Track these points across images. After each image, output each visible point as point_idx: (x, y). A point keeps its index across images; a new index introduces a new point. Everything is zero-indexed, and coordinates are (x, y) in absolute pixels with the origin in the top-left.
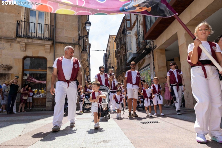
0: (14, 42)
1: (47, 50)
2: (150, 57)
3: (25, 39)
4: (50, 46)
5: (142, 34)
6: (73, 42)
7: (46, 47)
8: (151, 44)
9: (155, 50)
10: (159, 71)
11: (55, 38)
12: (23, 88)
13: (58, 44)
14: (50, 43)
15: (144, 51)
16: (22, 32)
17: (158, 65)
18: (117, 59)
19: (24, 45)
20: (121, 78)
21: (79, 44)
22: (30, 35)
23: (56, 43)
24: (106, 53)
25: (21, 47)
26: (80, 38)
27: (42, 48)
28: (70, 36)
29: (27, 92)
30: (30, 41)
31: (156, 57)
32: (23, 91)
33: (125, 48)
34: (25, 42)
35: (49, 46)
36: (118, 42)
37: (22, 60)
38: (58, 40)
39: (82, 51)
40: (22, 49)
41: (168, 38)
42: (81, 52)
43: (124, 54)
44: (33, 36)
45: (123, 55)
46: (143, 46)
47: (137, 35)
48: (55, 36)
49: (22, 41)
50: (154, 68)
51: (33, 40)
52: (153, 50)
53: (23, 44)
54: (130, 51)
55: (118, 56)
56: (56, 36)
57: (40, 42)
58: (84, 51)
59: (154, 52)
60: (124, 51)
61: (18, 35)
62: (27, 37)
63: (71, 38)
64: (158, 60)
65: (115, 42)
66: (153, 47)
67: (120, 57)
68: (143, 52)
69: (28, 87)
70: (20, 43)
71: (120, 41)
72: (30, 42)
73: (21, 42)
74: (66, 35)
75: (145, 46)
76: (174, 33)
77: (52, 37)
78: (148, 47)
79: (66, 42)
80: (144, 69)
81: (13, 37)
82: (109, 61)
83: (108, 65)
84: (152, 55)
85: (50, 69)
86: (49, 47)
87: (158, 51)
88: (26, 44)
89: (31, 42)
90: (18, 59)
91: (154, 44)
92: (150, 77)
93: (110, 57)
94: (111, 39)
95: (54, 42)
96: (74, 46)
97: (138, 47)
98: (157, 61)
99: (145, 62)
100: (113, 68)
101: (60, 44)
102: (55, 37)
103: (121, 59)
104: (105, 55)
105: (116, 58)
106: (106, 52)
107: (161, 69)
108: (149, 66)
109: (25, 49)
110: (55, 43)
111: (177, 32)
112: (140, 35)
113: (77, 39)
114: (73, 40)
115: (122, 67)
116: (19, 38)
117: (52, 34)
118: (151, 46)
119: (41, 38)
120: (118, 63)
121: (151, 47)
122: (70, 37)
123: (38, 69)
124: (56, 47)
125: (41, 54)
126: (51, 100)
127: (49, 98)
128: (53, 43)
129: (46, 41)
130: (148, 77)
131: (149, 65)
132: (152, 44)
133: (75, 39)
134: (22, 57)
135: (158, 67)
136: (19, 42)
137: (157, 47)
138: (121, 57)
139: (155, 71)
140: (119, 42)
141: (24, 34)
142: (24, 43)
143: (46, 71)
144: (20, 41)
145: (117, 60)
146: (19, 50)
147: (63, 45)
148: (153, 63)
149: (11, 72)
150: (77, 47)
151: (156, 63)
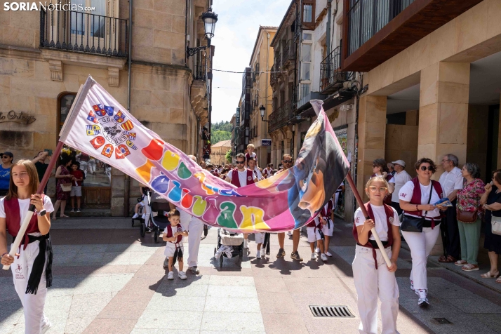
0: (37, 59)
1: (112, 81)
2: (350, 110)
3: (62, 54)
4: (120, 71)
5: (338, 51)
6: (172, 62)
7: (110, 73)
8: (356, 79)
9: (364, 98)
10: (367, 147)
11: (132, 51)
12: (60, 168)
13: (137, 66)
14: (119, 63)
15: (338, 95)
16: (53, 35)
17: (367, 133)
18: (275, 88)
19: (60, 68)
20: (280, 135)
21: (186, 68)
22: (73, 43)
23: (134, 62)
24: (249, 67)
25: (51, 70)
26: (189, 51)
27: (102, 75)
28: (166, 47)
29: (68, 175)
30: (73, 58)
31: (364, 114)
32: (61, 174)
33: (295, 69)
34: (62, 59)
35: (118, 70)
36: (279, 47)
37: (56, 101)
38: (138, 55)
39: (193, 82)
40: (55, 75)
41: (398, 78)
42: (191, 83)
43: (291, 81)
44: (79, 46)
45: (290, 84)
46: (338, 81)
47: (326, 43)
48: (132, 46)
49: (54, 58)
50: (357, 138)
51: (81, 56)
52: (360, 94)
53: (58, 66)
54: (306, 81)
55: (277, 83)
56: (134, 44)
57: (96, 61)
58: (197, 81)
59: (360, 100)
60: (293, 75)
61: (44, 44)
62: (65, 47)
63: (169, 50)
64: (367, 122)
65: (271, 46)
66: (359, 87)
67: (282, 86)
68: (335, 97)
69: (71, 165)
70: (51, 62)
71: (283, 50)
72: (72, 60)
73: (52, 59)
74: (157, 44)
75: (342, 82)
76: (413, 71)
77: (123, 48)
78: (347, 85)
79: (157, 61)
81: (34, 45)
82: (255, 88)
83: (253, 98)
84: (354, 107)
86: (118, 74)
87: (372, 99)
88: (64, 65)
89: (76, 61)
90: (48, 99)
91: (362, 81)
93: (258, 79)
94: (263, 37)
95: (128, 60)
96: (176, 72)
97: (325, 80)
98: (364, 123)
99: (337, 117)
100: (262, 108)
101: (142, 66)
102: (132, 48)
103: (283, 92)
104: (248, 72)
105: (272, 86)
106: (250, 64)
107: (373, 144)
108: (345, 130)
109: (61, 77)
110: (130, 62)
111: (420, 72)
112: (333, 54)
113: (182, 55)
114: (174, 58)
115: (283, 114)
116: (48, 51)
117: (124, 41)
118: (355, 84)
119: (99, 50)
120: (275, 99)
121: (355, 86)
122: (167, 50)
124: (133, 74)
126: (121, 193)
127: (117, 190)
128: (127, 64)
129: (109, 60)
131: (346, 126)
132: (360, 81)
133: (177, 55)
134: (55, 95)
135: (367, 137)
136: (47, 60)
137: (370, 91)
138: (284, 88)
139: (357, 145)
140: (281, 51)
141: (58, 42)
142: (60, 63)
144: (49, 57)
145: (274, 92)
146: (49, 78)
147: (148, 68)
148: (357, 126)
149: (31, 129)
150: (182, 73)
151: (363, 127)
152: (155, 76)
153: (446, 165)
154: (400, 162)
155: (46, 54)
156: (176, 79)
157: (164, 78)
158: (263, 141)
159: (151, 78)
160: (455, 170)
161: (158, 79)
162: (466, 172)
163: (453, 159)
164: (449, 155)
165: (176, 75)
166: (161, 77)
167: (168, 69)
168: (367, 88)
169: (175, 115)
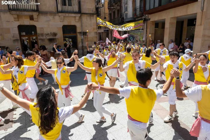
0: (55, 15)
3: (64, 14)
6: (92, 13)
7: (76, 18)
9: (149, 22)
11: (81, 10)
13: (83, 15)
14: (79, 15)
17: (150, 32)
19: (63, 18)
26: (97, 9)
27: (73, 19)
30: (67, 15)
31: (149, 26)
33: (120, 5)
35: (78, 17)
37: (62, 28)
38: (83, 11)
40: (61, 20)
46: (141, 16)
49: (62, 15)
50: (147, 33)
51: (69, 14)
52: (147, 21)
54: (127, 12)
57: (73, 15)
61: (58, 12)
63: (91, 9)
66: (147, 18)
67: (114, 10)
70: (60, 17)
74: (87, 7)
76: (163, 18)
79: (88, 13)
80: (138, 31)
81: (55, 11)
84: (146, 24)
85: (79, 34)
86: (78, 18)
87: (151, 23)
88: (64, 16)
90: (60, 28)
92: (143, 38)
97: (135, 14)
98: (149, 29)
100: (105, 18)
101: (84, 15)
103: (114, 13)
105: (108, 9)
109: (63, 21)
111: (165, 19)
113: (95, 10)
114: (92, 11)
118: (146, 17)
121: (146, 18)
123: (71, 33)
124: (82, 17)
125: (73, 23)
126: (82, 54)
128: (81, 15)
130: (141, 37)
131: (143, 29)
134: (62, 26)
139: (146, 35)
143: (77, 35)
145: (109, 11)
146: (59, 21)
147: (86, 15)
148: (146, 30)
149: (57, 37)
150: (95, 16)
151: (148, 30)
152: (88, 17)
153: (170, 42)
154: (159, 41)
155: (60, 14)
156: (93, 18)
157: (90, 18)
158: (104, 30)
159: (87, 18)
160: (172, 43)
161: (88, 18)
162: (175, 44)
163: (172, 41)
164: (171, 40)
165: (93, 17)
166: (89, 17)
167: (91, 15)
168: (150, 19)
169: (94, 29)
